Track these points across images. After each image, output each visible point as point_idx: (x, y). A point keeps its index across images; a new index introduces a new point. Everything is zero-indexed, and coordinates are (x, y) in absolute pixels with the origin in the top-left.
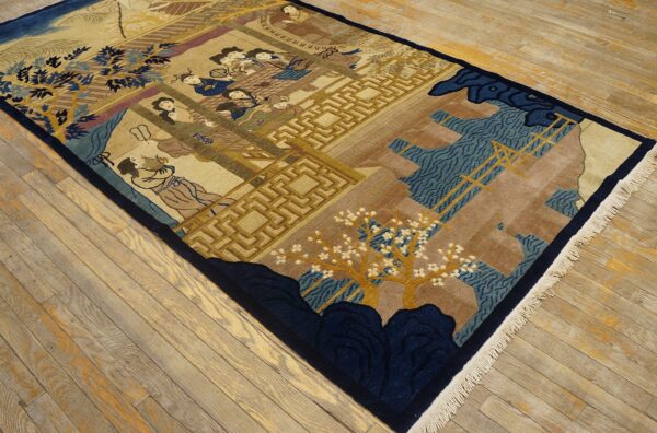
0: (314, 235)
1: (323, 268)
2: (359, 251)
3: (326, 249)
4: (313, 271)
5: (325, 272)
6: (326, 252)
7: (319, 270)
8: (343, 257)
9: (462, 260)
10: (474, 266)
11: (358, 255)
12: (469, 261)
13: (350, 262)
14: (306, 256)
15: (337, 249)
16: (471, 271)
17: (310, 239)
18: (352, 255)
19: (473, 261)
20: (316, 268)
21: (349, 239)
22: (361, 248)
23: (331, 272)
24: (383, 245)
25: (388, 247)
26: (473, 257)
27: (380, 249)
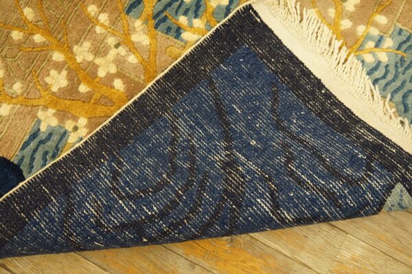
0: (22, 24)
1: (62, 115)
2: (133, 48)
3: (58, 56)
4: (43, 128)
5: (69, 125)
6: (59, 67)
7: (54, 122)
8: (102, 73)
9: (361, 29)
10: (389, 43)
11: (133, 59)
12: (375, 32)
13: (118, 84)
14: (18, 87)
15: (83, 53)
16: (384, 58)
17: (16, 35)
18: (119, 61)
19: (384, 31)
20: (48, 120)
21: (103, 18)
22: (135, 38)
23: (83, 121)
24: (183, 20)
25: (197, 23)
26: (382, 19)
27: (178, 32)
